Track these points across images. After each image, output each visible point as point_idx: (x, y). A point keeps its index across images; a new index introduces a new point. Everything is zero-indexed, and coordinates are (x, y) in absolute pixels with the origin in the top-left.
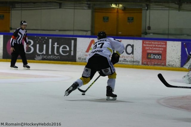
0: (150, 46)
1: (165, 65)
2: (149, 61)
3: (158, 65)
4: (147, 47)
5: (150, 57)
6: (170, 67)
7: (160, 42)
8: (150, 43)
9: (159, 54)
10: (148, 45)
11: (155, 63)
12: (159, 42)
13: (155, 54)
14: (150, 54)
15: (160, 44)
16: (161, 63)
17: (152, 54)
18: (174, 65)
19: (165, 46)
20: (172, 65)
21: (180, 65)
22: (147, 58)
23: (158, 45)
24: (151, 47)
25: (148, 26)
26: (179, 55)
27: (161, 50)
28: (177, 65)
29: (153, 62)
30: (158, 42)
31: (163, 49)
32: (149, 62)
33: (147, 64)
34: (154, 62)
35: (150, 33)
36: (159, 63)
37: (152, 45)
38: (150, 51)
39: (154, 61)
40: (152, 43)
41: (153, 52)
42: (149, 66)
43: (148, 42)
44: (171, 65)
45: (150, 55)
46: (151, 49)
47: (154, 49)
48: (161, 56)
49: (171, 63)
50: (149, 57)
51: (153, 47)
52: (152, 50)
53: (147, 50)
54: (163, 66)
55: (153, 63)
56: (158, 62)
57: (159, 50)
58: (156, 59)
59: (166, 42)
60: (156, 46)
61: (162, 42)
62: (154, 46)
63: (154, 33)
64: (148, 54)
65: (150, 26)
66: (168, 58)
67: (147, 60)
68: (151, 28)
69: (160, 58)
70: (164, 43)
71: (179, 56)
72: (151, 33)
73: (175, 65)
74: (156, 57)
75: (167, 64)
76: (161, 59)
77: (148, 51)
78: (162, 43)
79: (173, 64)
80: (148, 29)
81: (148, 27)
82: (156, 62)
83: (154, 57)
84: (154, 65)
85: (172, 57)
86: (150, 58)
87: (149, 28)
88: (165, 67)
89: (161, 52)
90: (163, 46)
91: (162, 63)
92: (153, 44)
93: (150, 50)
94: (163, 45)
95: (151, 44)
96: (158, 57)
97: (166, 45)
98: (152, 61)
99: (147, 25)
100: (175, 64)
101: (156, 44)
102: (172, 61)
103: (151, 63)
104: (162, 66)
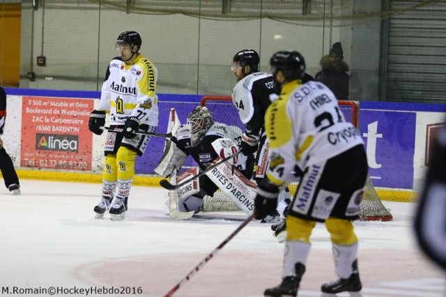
0: (45, 112)
1: (89, 168)
2: (42, 155)
3: (68, 167)
4: (37, 115)
5: (45, 144)
7: (75, 101)
8: (45, 104)
9: (70, 137)
10: (38, 111)
11: (61, 162)
12: (71, 101)
13: (61, 137)
14: (47, 135)
15: (75, 109)
16: (78, 161)
17: (51, 135)
22: (37, 148)
23: (69, 109)
24: (49, 116)
25: (40, 55)
27: (77, 126)
29: (54, 158)
30: (69, 102)
31: (82, 122)
32: (43, 158)
33: (37, 166)
34: (58, 160)
35: (43, 77)
36: (71, 163)
37: (50, 112)
38: (46, 129)
39: (56, 156)
40: (52, 104)
41: (55, 129)
42: (43, 170)
43: (39, 103)
45: (44, 138)
46: (47, 121)
47: (57, 121)
48: (76, 142)
50: (43, 144)
51: (53, 115)
52: (51, 124)
53: (38, 123)
54: (83, 170)
55: (55, 161)
56: (68, 160)
57: (71, 125)
58: (62, 149)
59: (93, 101)
60: (64, 112)
61: (79, 101)
62: (56, 112)
63: (55, 77)
64: (40, 136)
65: (44, 55)
66: (97, 148)
67: (37, 154)
68: (48, 62)
69: (75, 148)
70: (87, 106)
72: (48, 76)
74: (61, 144)
75: (94, 165)
76: (77, 151)
77: (40, 129)
78: (81, 105)
80: (39, 64)
81: (38, 58)
82: (61, 159)
83: (57, 143)
84: (58, 167)
86: (46, 148)
87: (42, 61)
88: (87, 174)
89: (77, 130)
90: (82, 114)
91: (80, 163)
92: (54, 108)
93: (46, 124)
94: (82, 109)
95: (48, 107)
96: (69, 144)
97: (91, 109)
98: (50, 156)
99: (37, 53)
101: (63, 108)
103: (48, 163)
104: (78, 169)
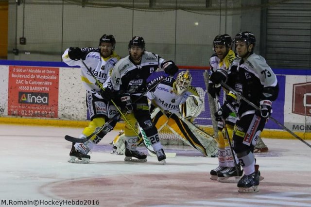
0: (25, 77)
1: (56, 116)
2: (23, 107)
3: (41, 115)
4: (19, 79)
5: (25, 99)
6: (65, 119)
7: (46, 69)
8: (25, 71)
9: (42, 94)
10: (20, 76)
11: (36, 112)
12: (44, 69)
13: (36, 94)
14: (26, 93)
15: (46, 74)
16: (48, 111)
17: (29, 93)
18: (73, 115)
19: (55, 78)
20: (69, 115)
21: (85, 116)
22: (19, 102)
23: (41, 74)
24: (27, 80)
25: (21, 37)
26: (83, 96)
27: (47, 86)
28: (81, 115)
29: (31, 110)
30: (42, 70)
31: (51, 83)
32: (24, 109)
33: (19, 115)
34: (34, 110)
35: (24, 52)
36: (43, 113)
37: (28, 76)
38: (26, 89)
39: (33, 108)
40: (30, 71)
41: (32, 89)
42: (24, 117)
43: (21, 70)
44: (67, 116)
45: (24, 95)
46: (27, 83)
47: (33, 83)
48: (46, 98)
49: (67, 112)
50: (23, 100)
51: (30, 79)
52: (29, 85)
53: (20, 85)
54: (52, 117)
55: (32, 111)
56: (41, 111)
57: (43, 86)
58: (37, 103)
59: (58, 69)
60: (38, 76)
61: (49, 69)
62: (33, 77)
63: (32, 52)
64: (21, 93)
65: (24, 37)
66: (61, 102)
67: (20, 107)
68: (27, 41)
69: (46, 102)
70: (54, 72)
71: (84, 98)
72: (27, 52)
73: (75, 116)
74: (36, 100)
75: (60, 113)
76: (47, 104)
77: (21, 88)
78: (50, 72)
79: (71, 113)
80: (21, 43)
81: (21, 39)
82: (36, 110)
83: (34, 99)
84: (34, 115)
85: (70, 100)
86: (26, 102)
87: (23, 41)
88: (55, 120)
89: (47, 89)
90: (51, 78)
91: (50, 112)
92: (31, 74)
93: (25, 85)
94: (51, 75)
95: (27, 73)
96: (42, 99)
97: (57, 74)
98: (29, 108)
99: (20, 35)
100: (75, 113)
101: (38, 74)
102: (70, 108)
103: (28, 113)
104: (49, 117)
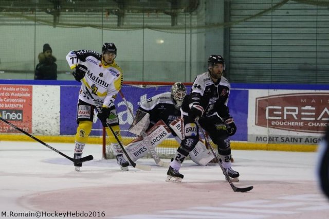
1: (30, 131)
3: (16, 132)
6: (39, 134)
7: (20, 87)
9: (17, 111)
11: (11, 128)
13: (10, 111)
14: (1, 110)
15: (20, 92)
16: (22, 127)
17: (4, 110)
18: (46, 130)
19: (29, 95)
20: (42, 131)
21: (58, 131)
23: (15, 92)
24: (2, 97)
26: (56, 112)
27: (21, 103)
28: (54, 130)
30: (16, 87)
31: (25, 101)
37: (3, 94)
38: (1, 106)
40: (4, 89)
41: (6, 106)
44: (41, 131)
46: (1, 100)
47: (7, 101)
48: (21, 115)
49: (40, 128)
51: (5, 97)
52: (4, 102)
55: (7, 127)
57: (17, 103)
58: (11, 119)
59: (32, 87)
60: (12, 94)
61: (23, 87)
62: (7, 94)
63: (6, 71)
66: (35, 118)
68: (2, 61)
69: (21, 118)
70: (28, 90)
71: (56, 114)
72: (2, 70)
73: (48, 131)
74: (11, 116)
75: (33, 129)
76: (22, 120)
78: (24, 90)
79: (45, 129)
83: (8, 115)
84: (9, 131)
85: (43, 116)
89: (21, 106)
90: (25, 95)
91: (24, 128)
92: (5, 92)
93: (1, 103)
94: (24, 92)
95: (2, 91)
96: (16, 116)
97: (31, 92)
98: (4, 124)
100: (49, 128)
101: (12, 91)
102: (43, 123)
103: (3, 129)
